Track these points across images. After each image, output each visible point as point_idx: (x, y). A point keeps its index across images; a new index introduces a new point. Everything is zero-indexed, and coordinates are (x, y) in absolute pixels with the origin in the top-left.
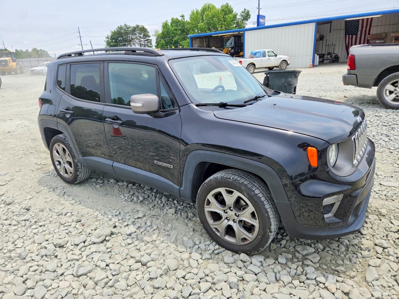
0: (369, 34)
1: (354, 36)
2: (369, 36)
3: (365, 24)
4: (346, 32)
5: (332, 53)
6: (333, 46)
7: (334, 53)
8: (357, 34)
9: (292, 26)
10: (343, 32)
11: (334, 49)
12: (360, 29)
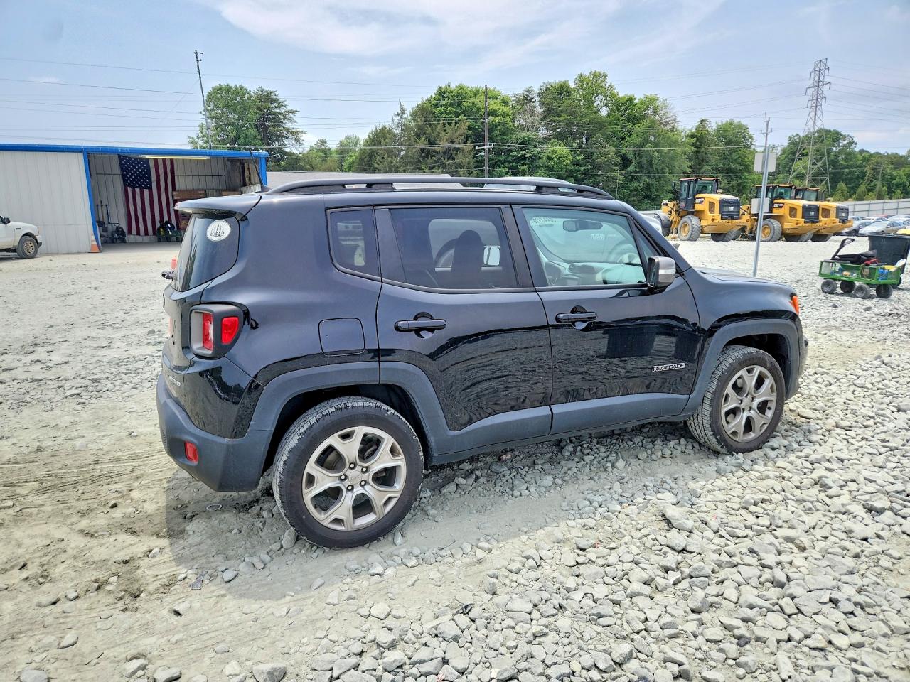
0: (174, 189)
1: (146, 192)
2: (175, 193)
3: (161, 171)
4: (125, 181)
5: (106, 222)
6: (104, 208)
7: (109, 223)
8: (151, 186)
9: (20, 152)
10: (118, 181)
11: (108, 213)
12: (154, 178)
